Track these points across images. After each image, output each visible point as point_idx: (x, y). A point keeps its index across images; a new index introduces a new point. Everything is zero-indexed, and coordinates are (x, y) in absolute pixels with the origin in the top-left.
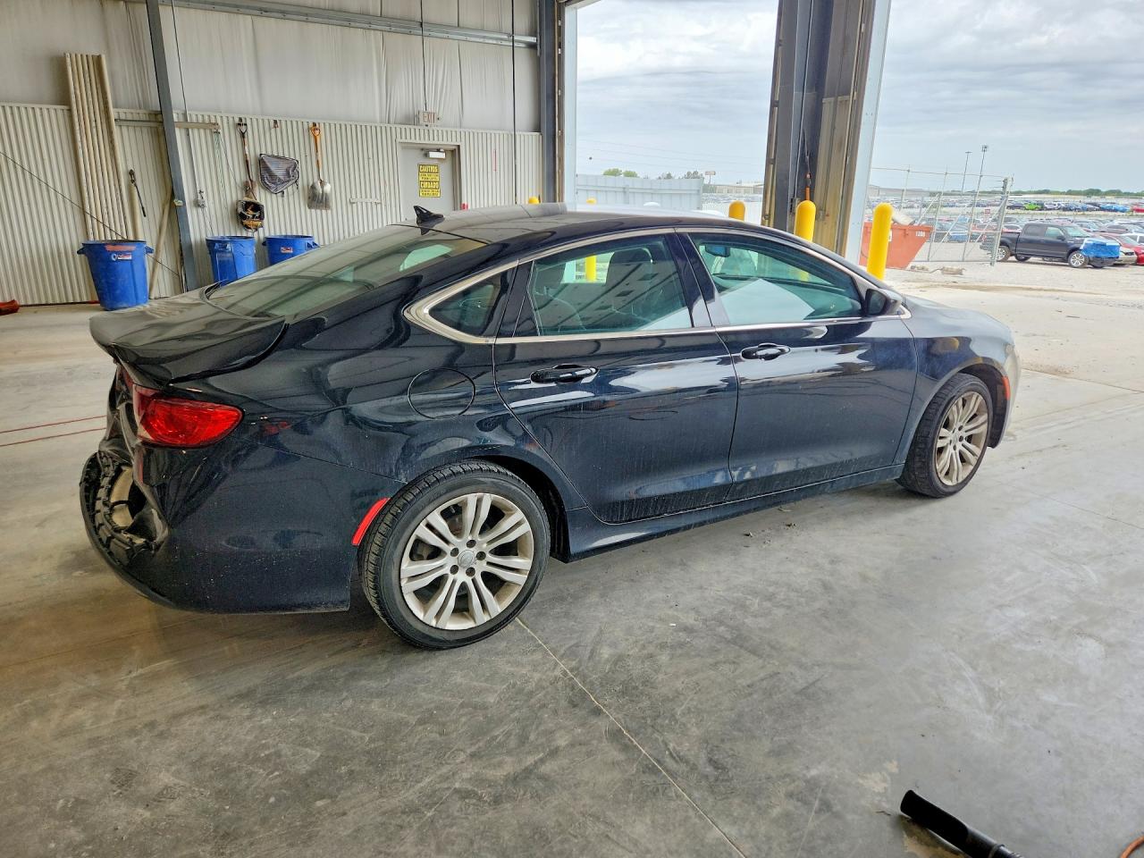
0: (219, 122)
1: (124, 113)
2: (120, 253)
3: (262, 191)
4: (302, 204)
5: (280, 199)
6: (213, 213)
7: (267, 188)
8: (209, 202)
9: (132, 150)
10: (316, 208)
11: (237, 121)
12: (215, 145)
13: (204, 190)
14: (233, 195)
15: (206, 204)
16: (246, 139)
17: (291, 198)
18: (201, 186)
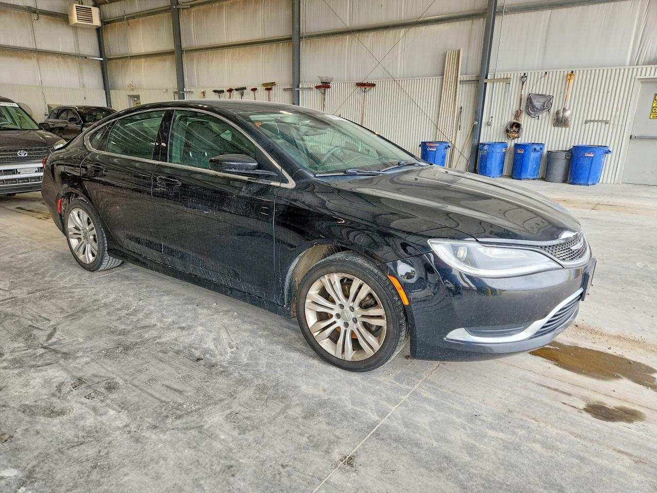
0: (512, 77)
1: (465, 78)
2: (431, 147)
3: (527, 116)
4: (550, 124)
5: (536, 121)
6: (496, 129)
7: (529, 114)
8: (494, 123)
9: (465, 96)
10: (558, 126)
11: (522, 75)
12: (506, 90)
13: (494, 116)
14: (509, 118)
15: (493, 124)
16: (524, 86)
17: (543, 120)
18: (493, 114)
